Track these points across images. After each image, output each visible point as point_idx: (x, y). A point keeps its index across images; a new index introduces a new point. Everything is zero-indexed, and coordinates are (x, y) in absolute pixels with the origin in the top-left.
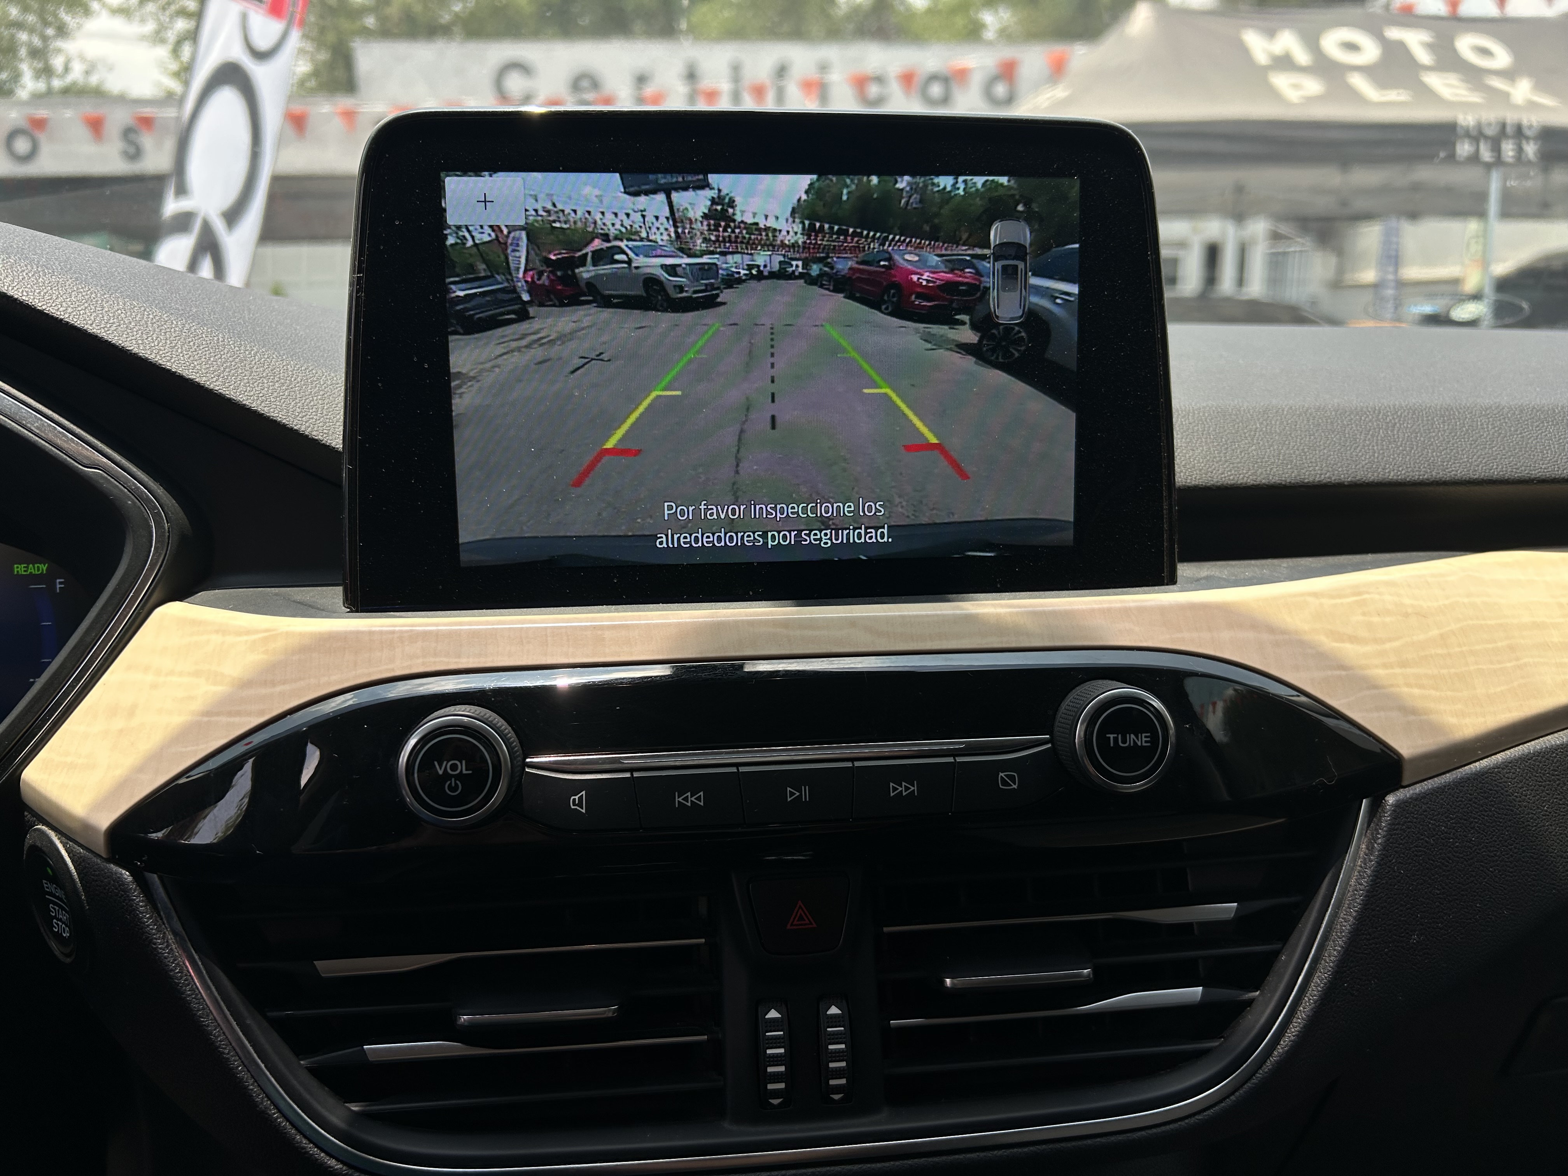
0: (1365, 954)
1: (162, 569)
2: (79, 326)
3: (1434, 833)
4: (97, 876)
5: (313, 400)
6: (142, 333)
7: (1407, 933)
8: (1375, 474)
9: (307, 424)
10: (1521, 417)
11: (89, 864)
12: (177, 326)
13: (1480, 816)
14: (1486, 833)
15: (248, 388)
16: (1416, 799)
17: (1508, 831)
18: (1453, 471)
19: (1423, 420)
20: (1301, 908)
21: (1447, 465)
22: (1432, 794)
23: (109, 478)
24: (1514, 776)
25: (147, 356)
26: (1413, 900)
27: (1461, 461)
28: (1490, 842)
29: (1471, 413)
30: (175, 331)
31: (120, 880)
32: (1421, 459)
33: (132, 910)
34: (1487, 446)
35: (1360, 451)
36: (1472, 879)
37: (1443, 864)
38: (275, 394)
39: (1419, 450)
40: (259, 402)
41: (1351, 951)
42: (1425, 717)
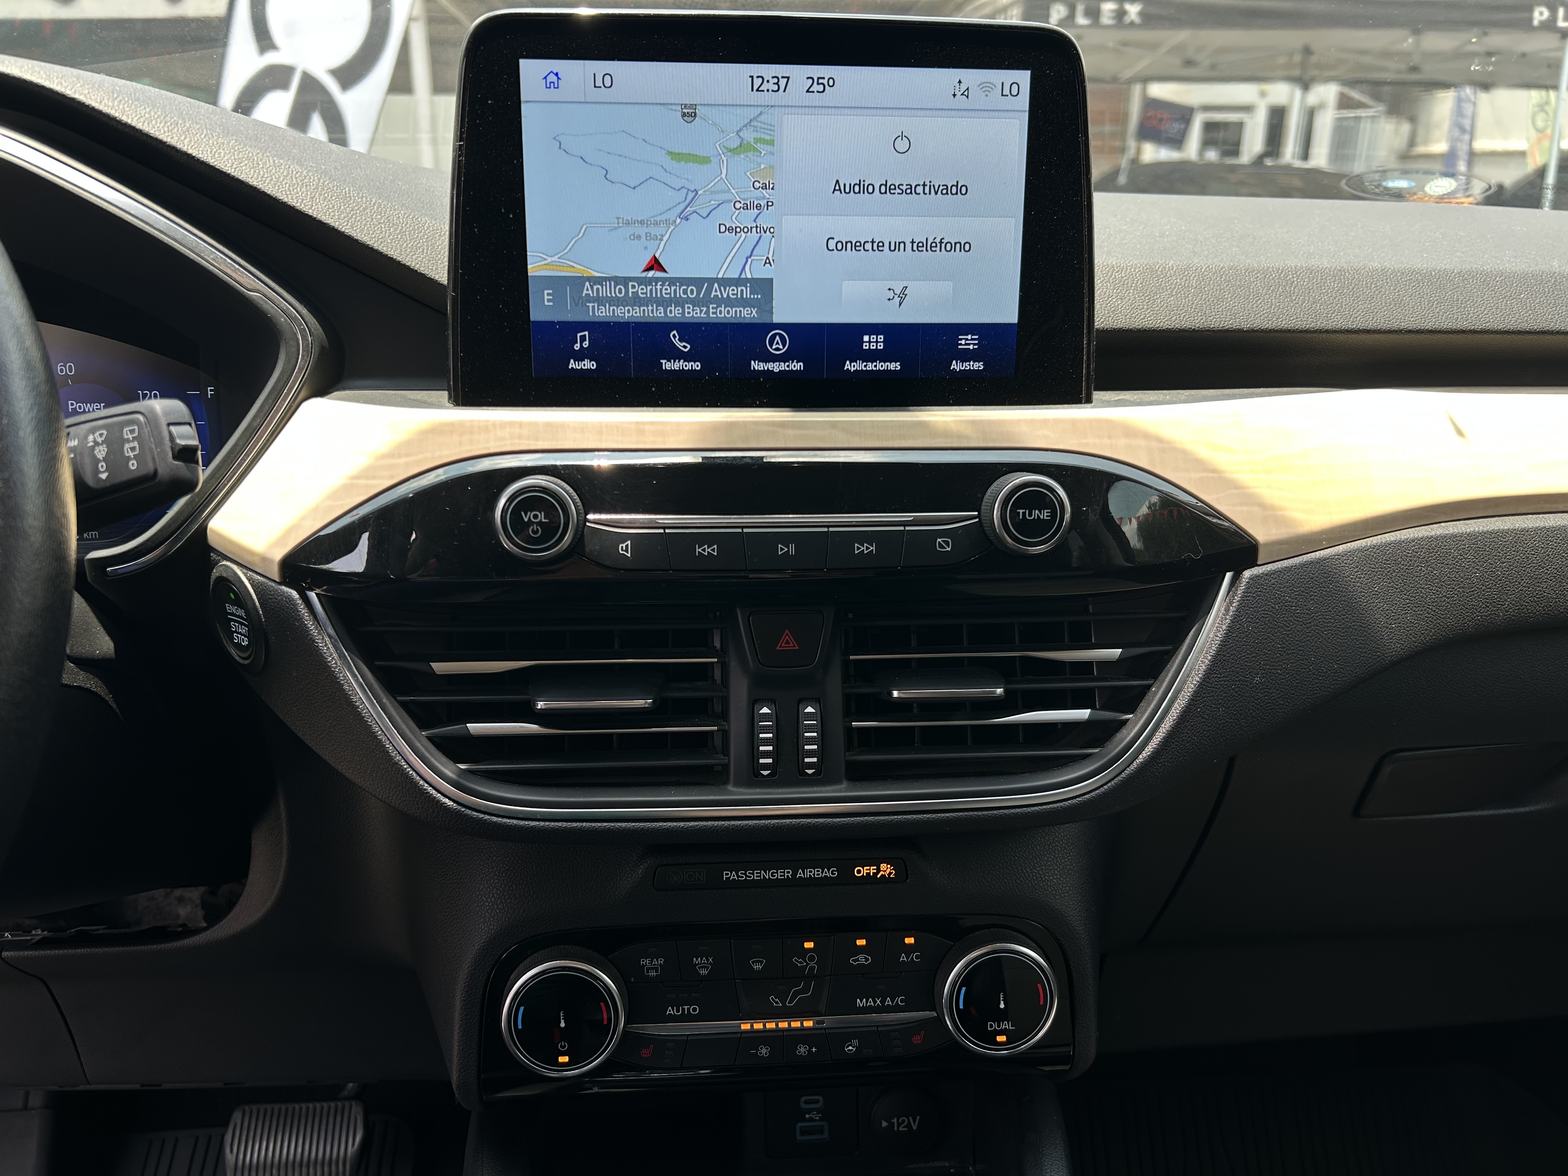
0: (1216, 688)
1: (307, 372)
2: (243, 179)
3: (1280, 601)
4: (272, 595)
5: (420, 242)
6: (289, 186)
7: (1252, 675)
8: (1270, 322)
9: (416, 261)
10: (1401, 279)
11: (265, 587)
12: (314, 180)
13: (1319, 591)
14: (1324, 604)
15: (371, 232)
16: (1267, 575)
17: (1342, 604)
18: (1335, 321)
19: (1317, 279)
20: (1171, 654)
21: (1330, 316)
22: (1280, 572)
23: (267, 300)
24: (1351, 562)
25: (294, 204)
26: (1258, 650)
27: (1343, 314)
28: (1326, 612)
29: (1360, 273)
30: (313, 185)
31: (290, 599)
32: (1310, 311)
33: (300, 619)
34: (1367, 302)
35: (1261, 303)
36: (1308, 638)
37: (1285, 625)
38: (391, 237)
39: (1310, 304)
40: (379, 243)
41: (1204, 685)
42: (1280, 513)
